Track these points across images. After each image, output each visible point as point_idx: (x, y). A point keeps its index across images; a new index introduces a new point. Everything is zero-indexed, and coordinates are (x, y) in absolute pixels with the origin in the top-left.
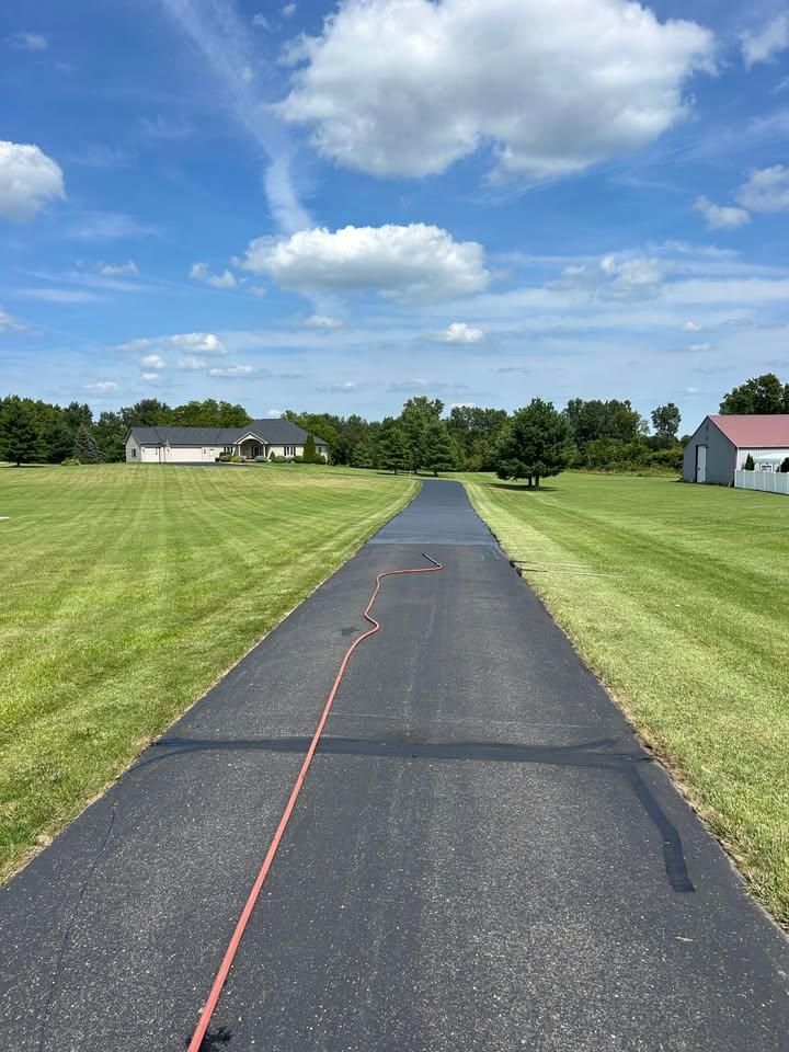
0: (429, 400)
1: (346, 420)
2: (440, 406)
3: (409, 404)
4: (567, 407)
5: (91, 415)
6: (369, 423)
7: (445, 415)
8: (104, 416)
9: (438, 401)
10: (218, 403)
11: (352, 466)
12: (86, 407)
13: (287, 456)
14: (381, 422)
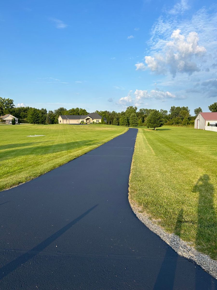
0: (133, 107)
1: (111, 112)
2: (136, 108)
3: (128, 108)
4: (171, 109)
5: (47, 111)
6: (117, 113)
7: (138, 111)
8: (49, 111)
9: (136, 107)
10: (79, 108)
11: (113, 125)
12: (46, 109)
13: (97, 122)
14: (121, 113)
